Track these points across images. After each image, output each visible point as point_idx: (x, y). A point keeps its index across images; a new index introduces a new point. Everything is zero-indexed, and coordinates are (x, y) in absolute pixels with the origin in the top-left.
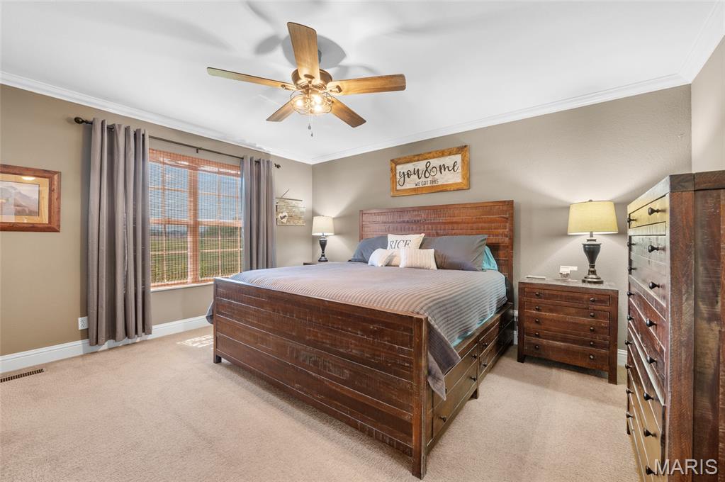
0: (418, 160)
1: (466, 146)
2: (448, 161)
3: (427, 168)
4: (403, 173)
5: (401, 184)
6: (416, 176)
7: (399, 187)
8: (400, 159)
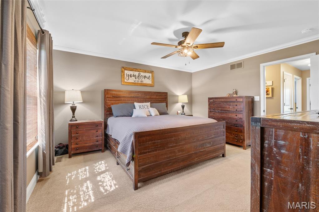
0: (136, 71)
1: (153, 71)
2: (147, 75)
3: (139, 75)
4: (128, 75)
5: (127, 79)
6: (134, 78)
7: (126, 81)
8: (127, 68)
